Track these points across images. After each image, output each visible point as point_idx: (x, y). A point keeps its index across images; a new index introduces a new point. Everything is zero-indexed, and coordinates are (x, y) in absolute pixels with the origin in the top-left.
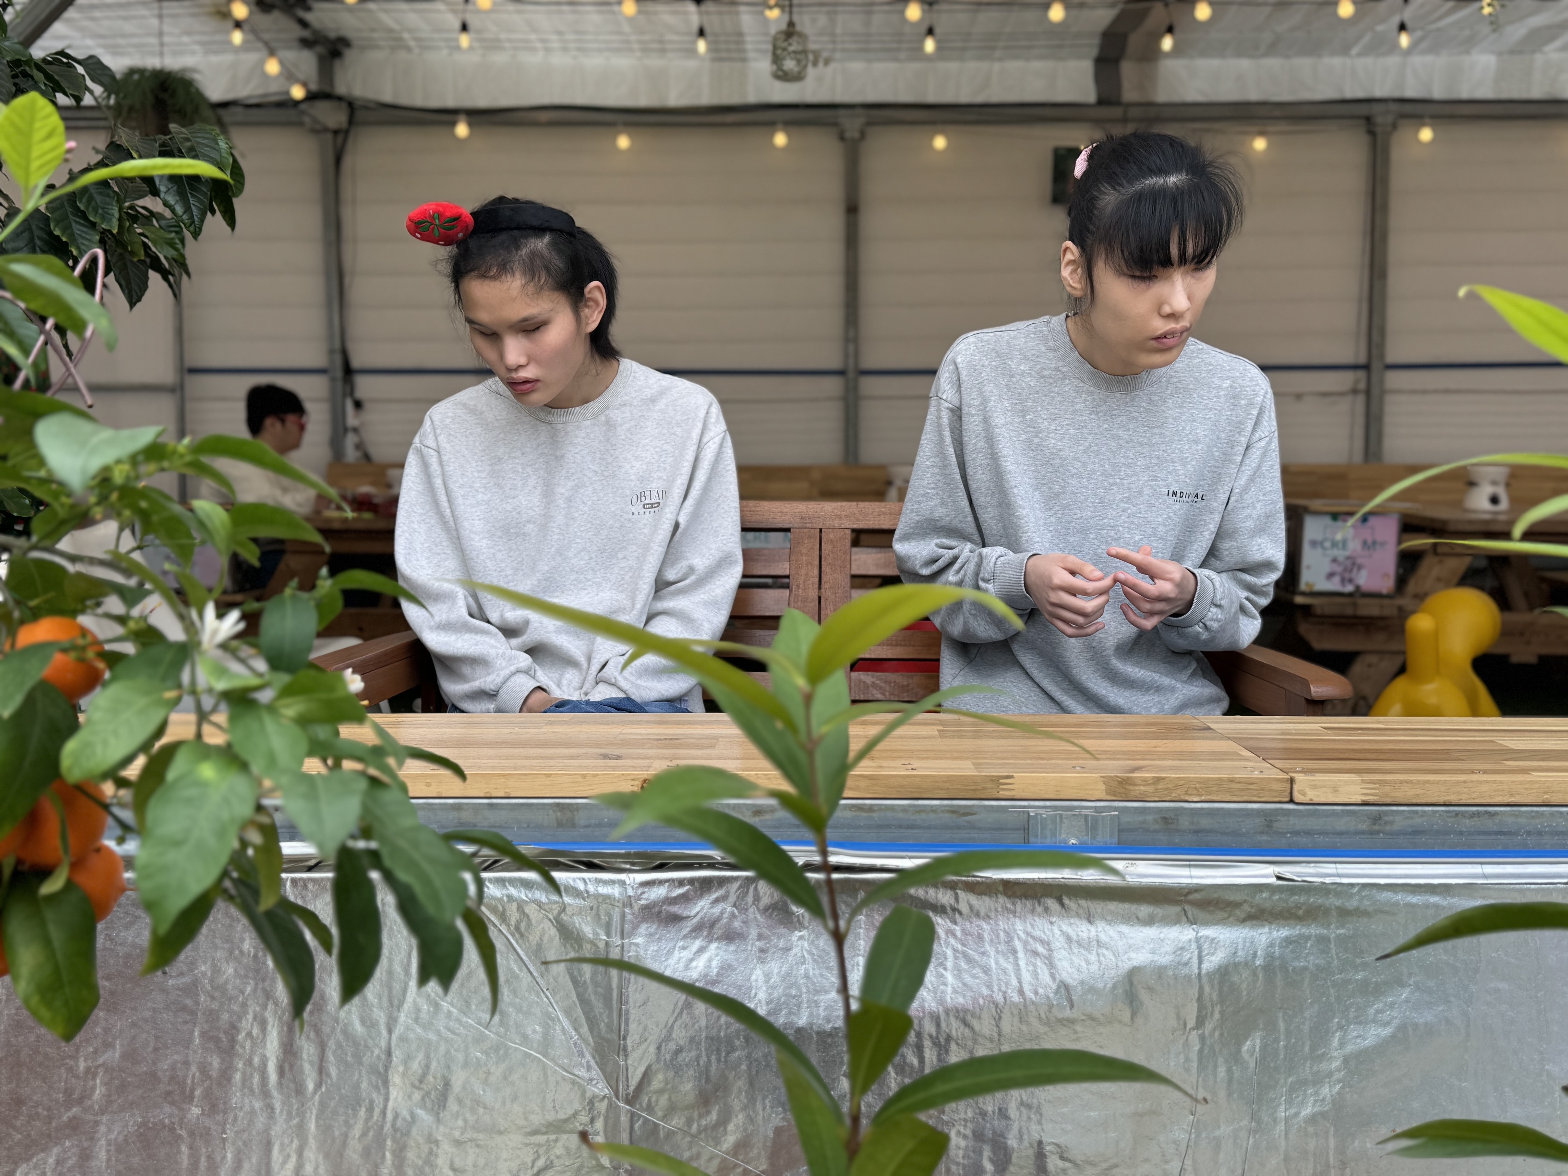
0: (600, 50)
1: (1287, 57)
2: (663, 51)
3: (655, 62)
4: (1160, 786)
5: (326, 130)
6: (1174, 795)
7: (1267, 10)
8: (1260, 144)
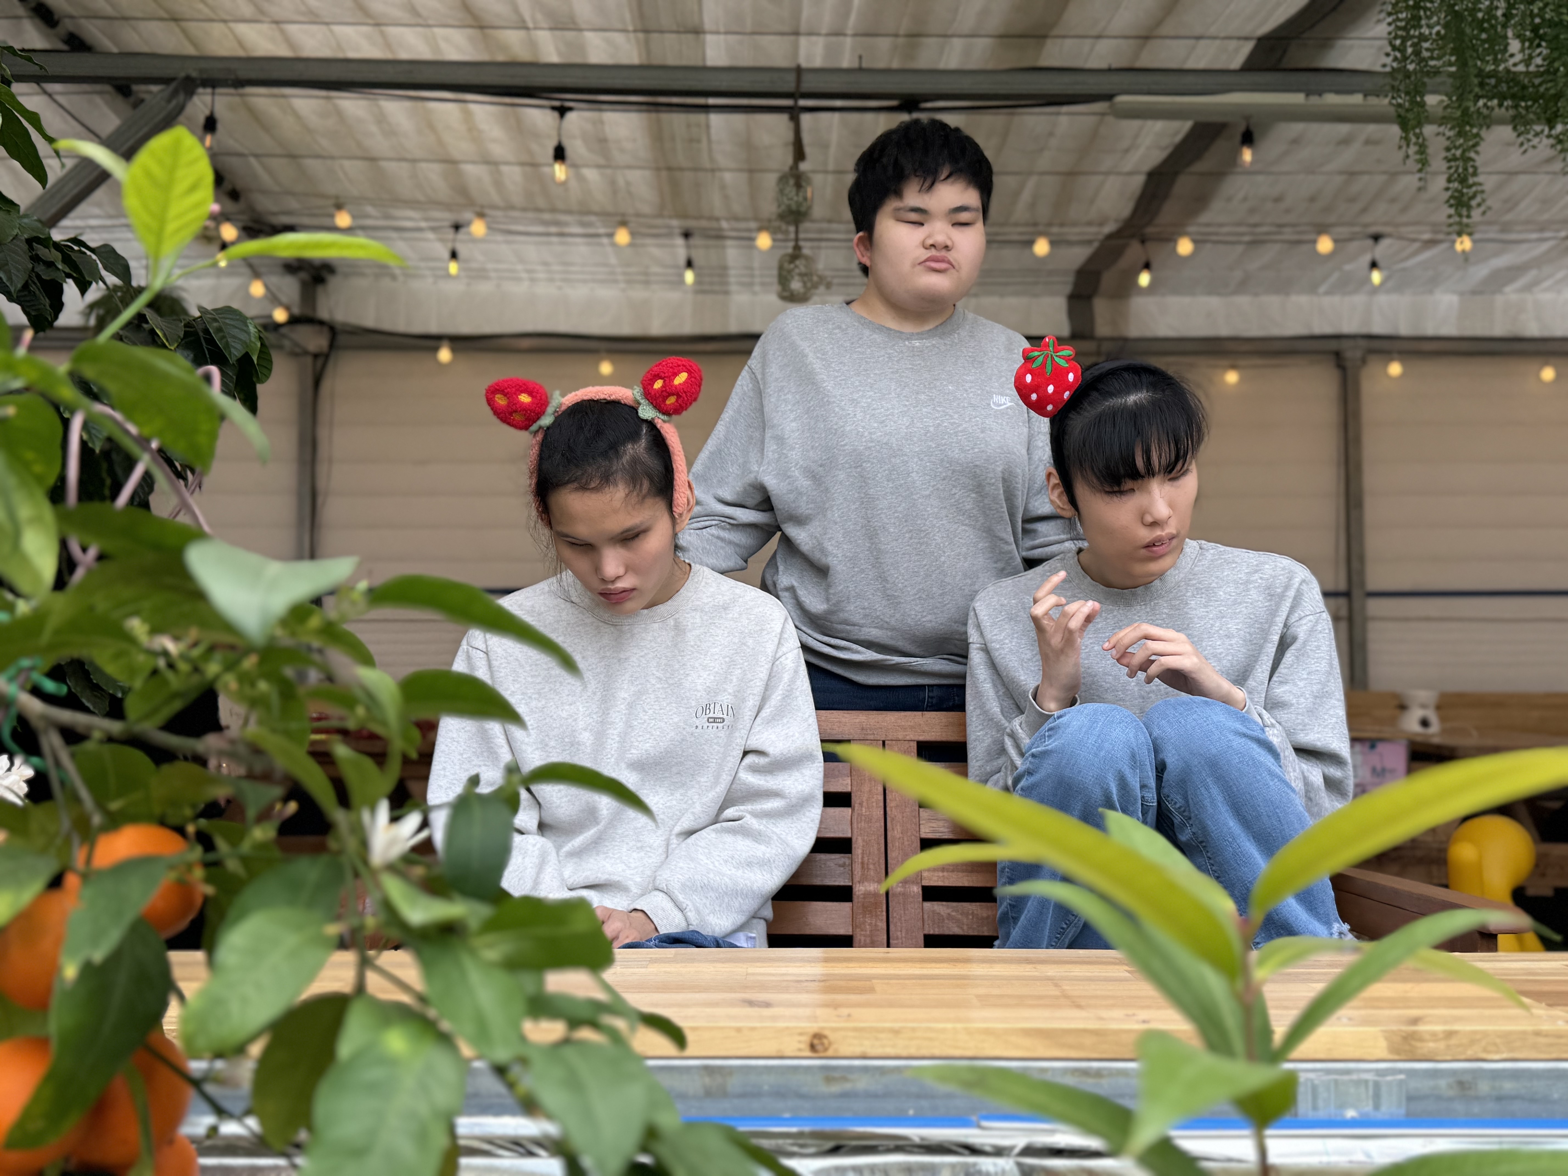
0: (585, 281)
1: (1256, 295)
2: (647, 283)
3: (639, 294)
4: (1454, 1041)
5: (306, 353)
6: (1470, 1053)
7: (1240, 248)
8: (1232, 377)
